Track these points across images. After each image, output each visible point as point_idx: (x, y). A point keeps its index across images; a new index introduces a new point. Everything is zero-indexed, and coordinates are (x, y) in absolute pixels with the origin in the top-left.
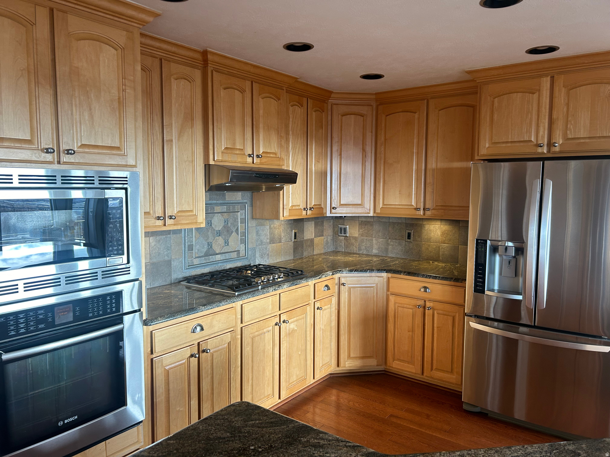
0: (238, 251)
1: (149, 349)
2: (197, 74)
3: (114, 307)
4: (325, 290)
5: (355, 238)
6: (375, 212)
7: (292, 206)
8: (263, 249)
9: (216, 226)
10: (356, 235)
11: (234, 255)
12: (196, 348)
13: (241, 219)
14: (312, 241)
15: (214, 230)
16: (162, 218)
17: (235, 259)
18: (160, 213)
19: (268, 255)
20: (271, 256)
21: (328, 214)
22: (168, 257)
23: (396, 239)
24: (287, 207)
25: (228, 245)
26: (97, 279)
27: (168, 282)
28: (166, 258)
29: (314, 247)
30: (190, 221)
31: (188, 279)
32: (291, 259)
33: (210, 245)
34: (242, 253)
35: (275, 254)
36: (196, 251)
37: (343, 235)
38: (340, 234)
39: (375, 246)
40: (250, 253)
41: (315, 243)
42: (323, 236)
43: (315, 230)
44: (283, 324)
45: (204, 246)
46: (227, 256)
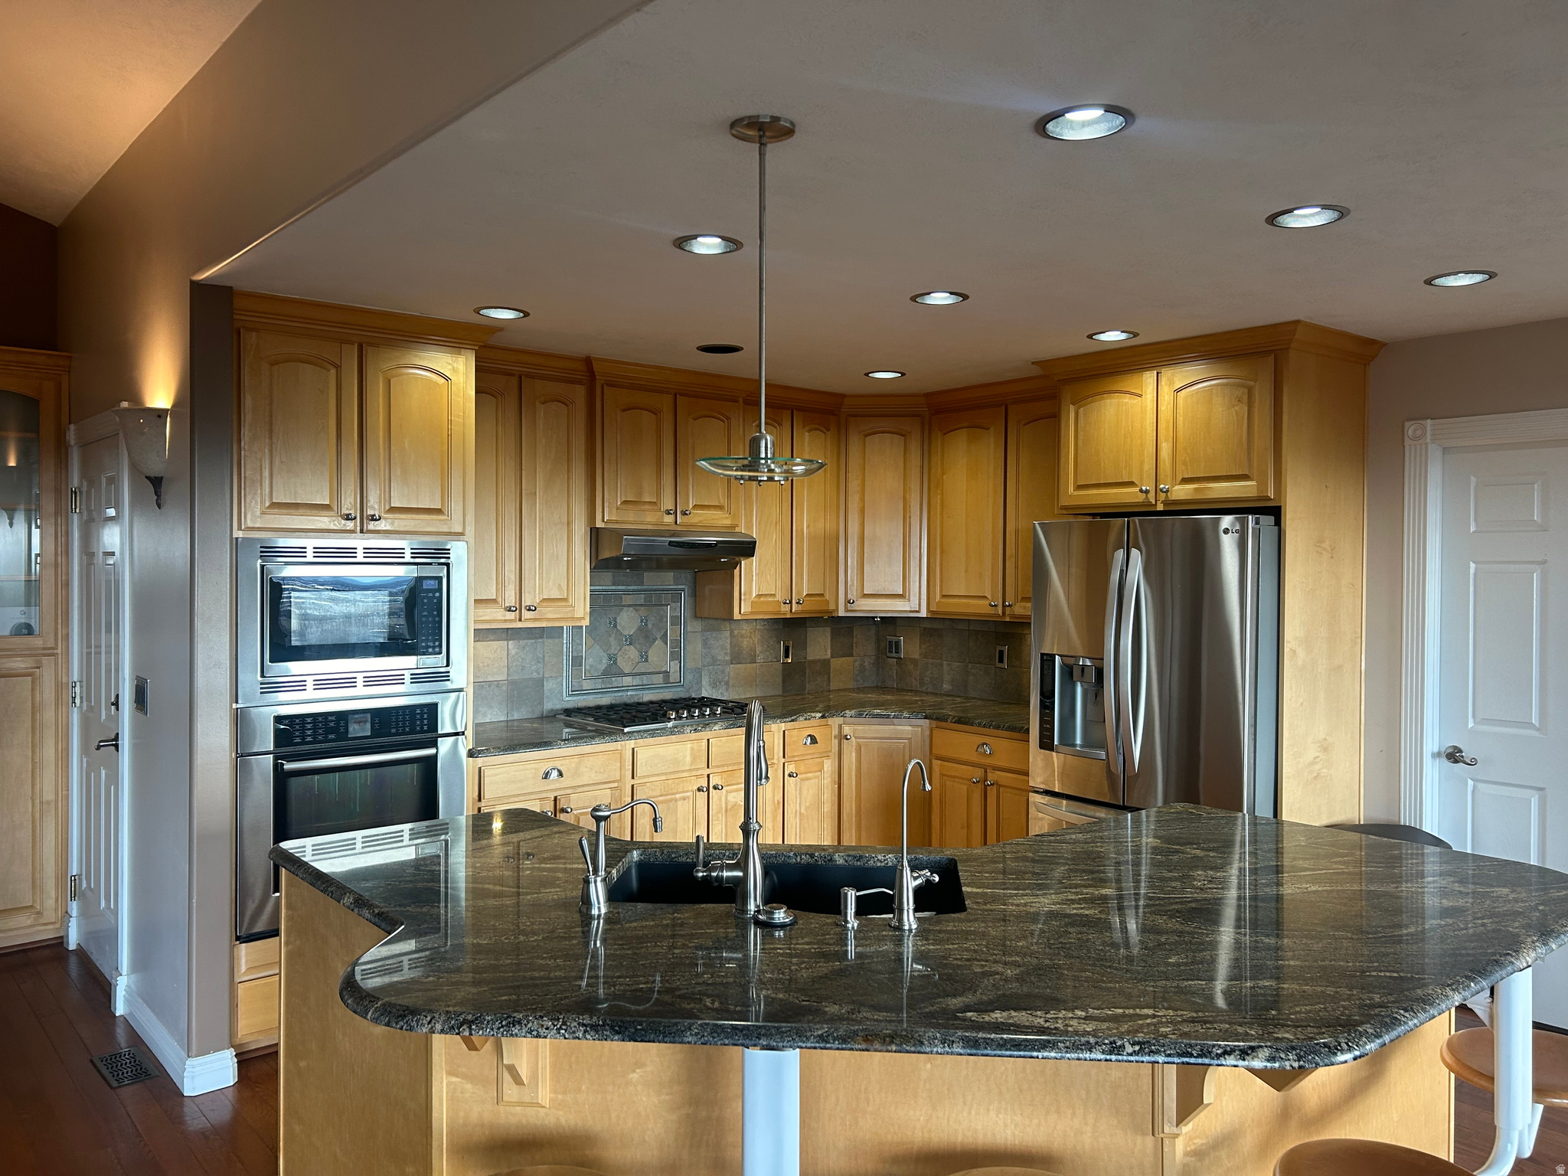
0: (666, 673)
1: (477, 793)
2: (580, 393)
3: (425, 725)
4: (806, 744)
5: (914, 662)
6: (928, 610)
7: (759, 596)
8: (716, 673)
9: (624, 628)
10: (916, 656)
11: (659, 679)
12: (552, 803)
13: (671, 617)
14: (826, 664)
15: (621, 634)
16: (516, 609)
17: (660, 686)
18: (511, 599)
19: (727, 683)
20: (733, 686)
21: (841, 613)
22: (539, 674)
23: (980, 663)
24: (747, 597)
25: (646, 661)
26: (403, 683)
27: (537, 714)
28: (535, 675)
29: (832, 675)
30: (562, 616)
31: (568, 712)
32: (777, 694)
33: (613, 659)
34: (674, 677)
35: (742, 683)
36: (588, 667)
37: (894, 655)
38: (889, 654)
39: (947, 677)
40: (689, 677)
41: (831, 669)
42: (852, 656)
43: (832, 644)
44: (714, 791)
45: (601, 660)
46: (645, 680)
